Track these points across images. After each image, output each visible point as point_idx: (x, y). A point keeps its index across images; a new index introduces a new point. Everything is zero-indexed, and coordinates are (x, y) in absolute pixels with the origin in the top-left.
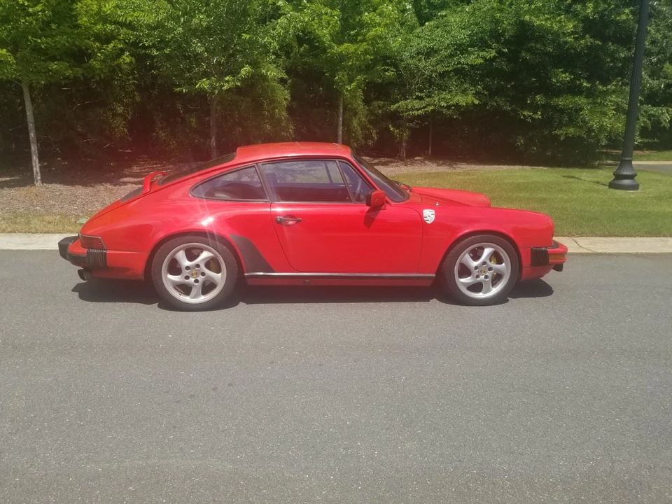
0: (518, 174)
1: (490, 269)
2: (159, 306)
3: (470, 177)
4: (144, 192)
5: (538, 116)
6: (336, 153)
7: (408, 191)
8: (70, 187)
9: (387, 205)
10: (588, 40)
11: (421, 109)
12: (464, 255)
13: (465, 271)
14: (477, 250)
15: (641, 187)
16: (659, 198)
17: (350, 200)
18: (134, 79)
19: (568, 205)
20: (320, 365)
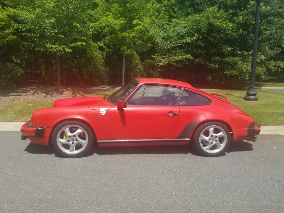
5: (217, 66)
10: (241, 32)
15: (259, 100)
16: (266, 105)
18: (24, 48)
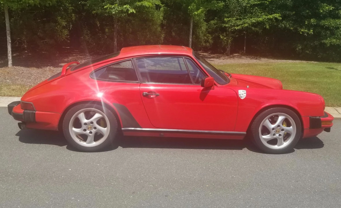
0: (299, 66)
1: (283, 130)
2: (67, 148)
3: (269, 67)
4: (62, 74)
5: (311, 32)
6: (182, 52)
7: (229, 77)
8: (28, 69)
9: (215, 86)
11: (239, 25)
12: (266, 120)
13: (266, 131)
14: (274, 118)
17: (191, 83)
19: (331, 86)
20: (166, 196)
